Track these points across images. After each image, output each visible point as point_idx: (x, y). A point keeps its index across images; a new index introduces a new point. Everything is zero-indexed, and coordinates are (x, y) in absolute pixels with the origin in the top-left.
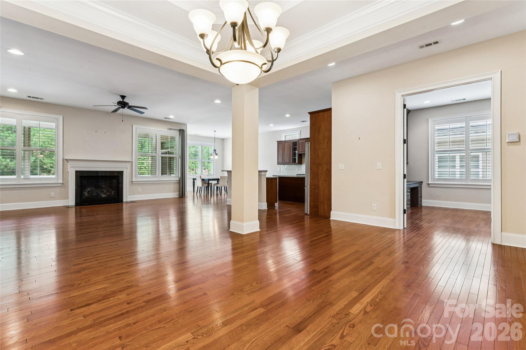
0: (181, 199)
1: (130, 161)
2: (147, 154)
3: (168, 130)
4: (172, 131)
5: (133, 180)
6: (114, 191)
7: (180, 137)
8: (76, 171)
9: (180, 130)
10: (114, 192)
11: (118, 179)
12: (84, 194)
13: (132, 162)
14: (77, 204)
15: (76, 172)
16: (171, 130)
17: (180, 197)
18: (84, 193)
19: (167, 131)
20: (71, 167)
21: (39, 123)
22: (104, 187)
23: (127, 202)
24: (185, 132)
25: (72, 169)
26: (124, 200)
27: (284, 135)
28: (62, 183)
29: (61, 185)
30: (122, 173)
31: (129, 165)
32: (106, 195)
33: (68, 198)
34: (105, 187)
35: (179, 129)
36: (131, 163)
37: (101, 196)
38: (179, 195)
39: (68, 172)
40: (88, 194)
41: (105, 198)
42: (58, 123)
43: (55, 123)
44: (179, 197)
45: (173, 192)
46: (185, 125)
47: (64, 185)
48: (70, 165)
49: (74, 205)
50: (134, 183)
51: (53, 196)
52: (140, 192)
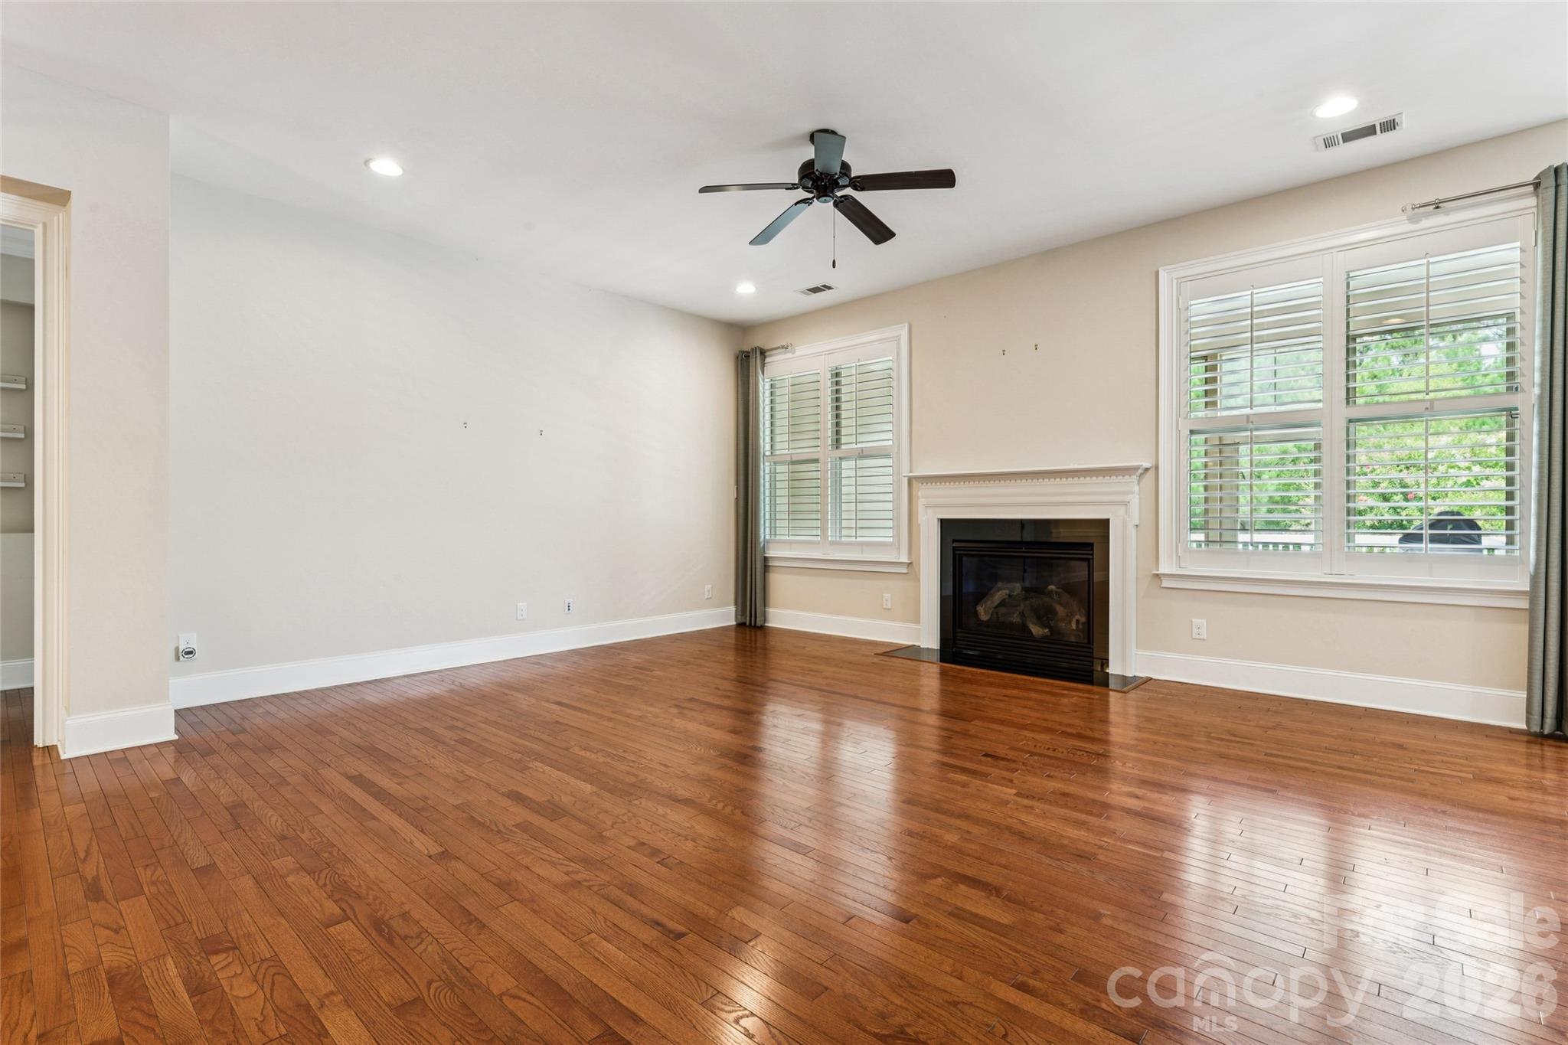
0: (1542, 753)
1: (1136, 468)
2: (1248, 416)
5: (1164, 569)
6: (1076, 615)
8: (942, 520)
9: (1537, 185)
10: (1076, 620)
11: (1090, 559)
12: (978, 612)
14: (945, 652)
15: (945, 522)
16: (1447, 212)
17: (1535, 736)
18: (976, 609)
19: (1411, 227)
22: (1052, 591)
25: (930, 511)
26: (1114, 669)
28: (910, 564)
29: (904, 570)
30: (1103, 528)
32: (1044, 626)
33: (920, 622)
34: (1058, 592)
37: (1028, 632)
38: (1528, 716)
39: (920, 525)
40: (992, 614)
47: (911, 570)
48: (925, 497)
49: (936, 648)
50: (1166, 583)
51: (889, 606)
52: (1203, 639)
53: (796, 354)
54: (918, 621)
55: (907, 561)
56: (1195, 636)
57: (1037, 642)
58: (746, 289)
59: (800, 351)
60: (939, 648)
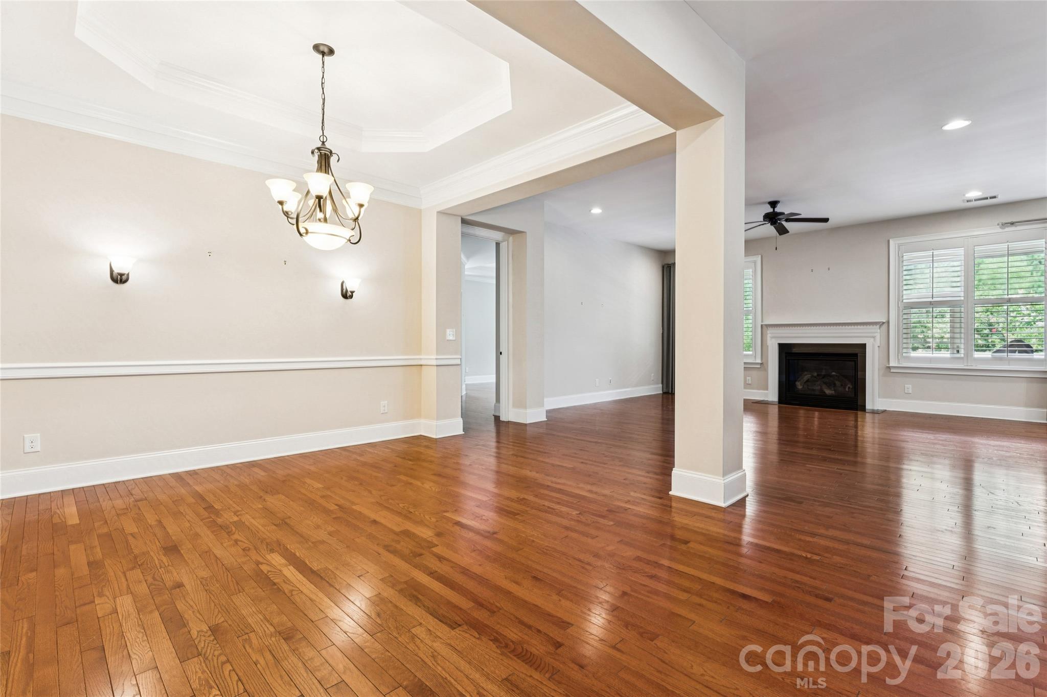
1: (882, 322)
5: (892, 365)
6: (848, 386)
8: (779, 344)
11: (856, 359)
12: (796, 385)
14: (781, 401)
16: (1016, 226)
18: (796, 383)
19: (1001, 231)
20: (772, 338)
23: (874, 412)
25: (773, 340)
26: (869, 406)
28: (761, 364)
29: (759, 366)
31: (880, 330)
32: (832, 391)
33: (767, 389)
34: (836, 376)
37: (825, 393)
39: (769, 345)
40: (803, 386)
41: (832, 395)
44: (1045, 422)
45: (1026, 406)
47: (763, 366)
48: (770, 333)
49: (776, 400)
50: (892, 370)
51: (750, 382)
52: (910, 393)
55: (760, 362)
56: (906, 392)
57: (829, 396)
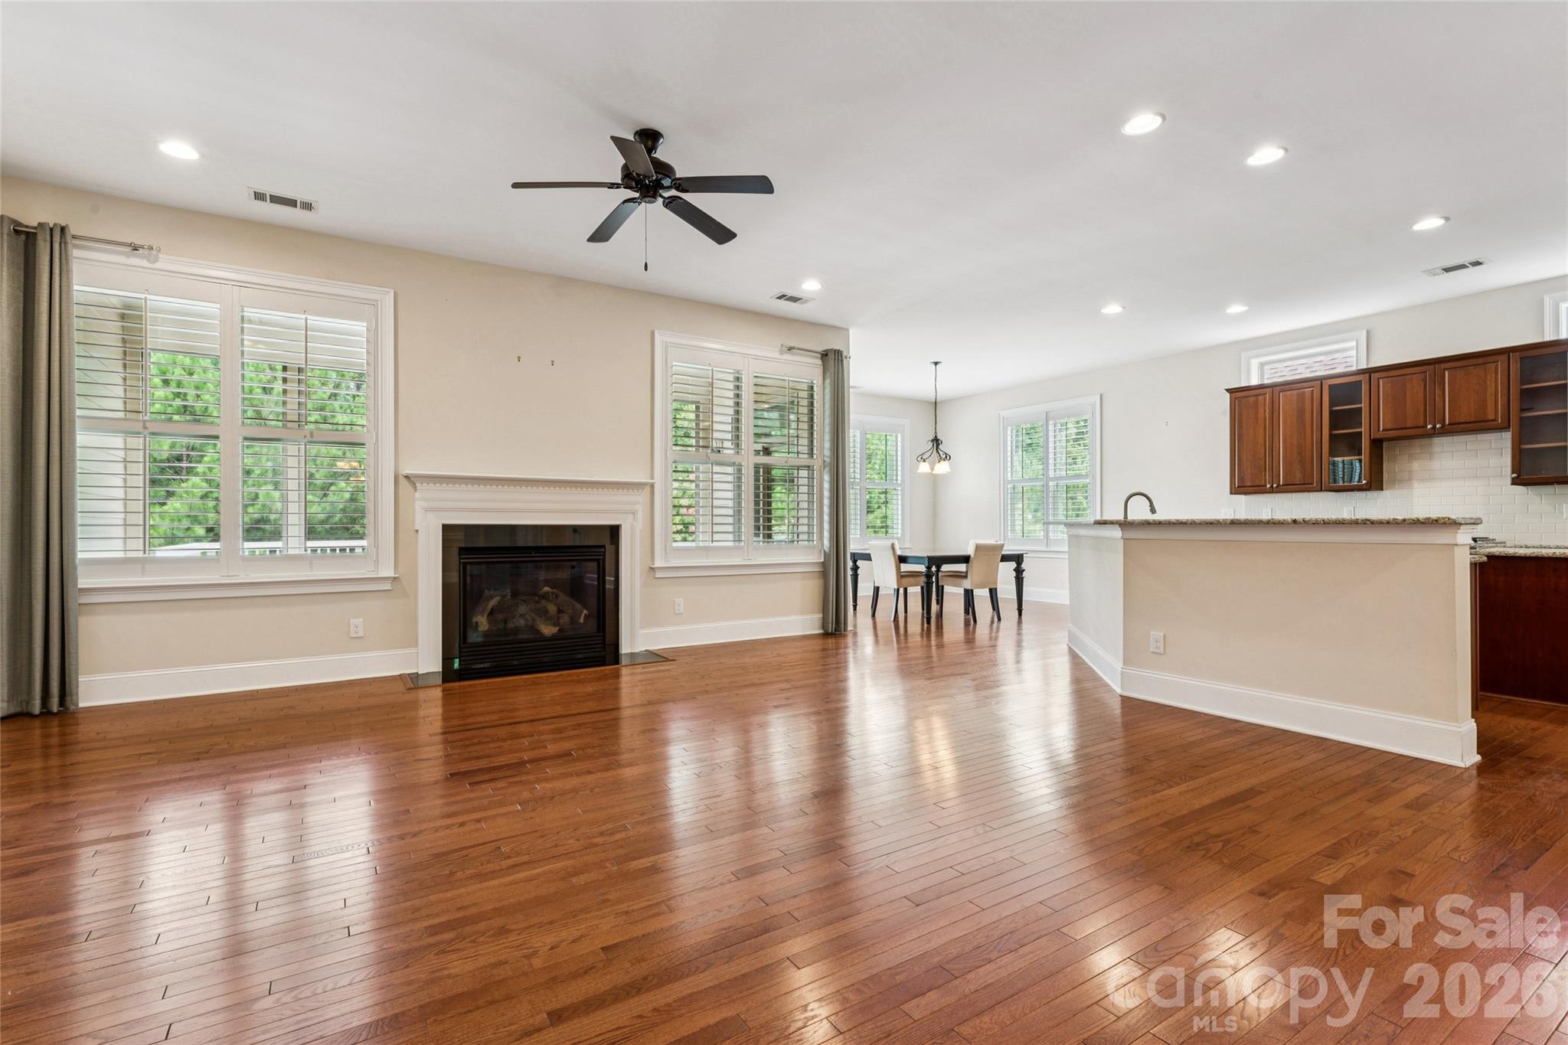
0: (831, 641)
1: (645, 484)
3: (781, 352)
4: (797, 358)
5: (658, 564)
6: (585, 612)
7: (828, 381)
8: (444, 526)
9: (825, 355)
10: (585, 615)
11: (601, 557)
12: (477, 623)
13: (652, 486)
14: (448, 675)
15: (447, 529)
17: (826, 635)
18: (474, 620)
19: (779, 356)
20: (428, 510)
21: (306, 320)
22: (548, 593)
23: (633, 659)
24: (844, 359)
25: (431, 516)
27: (1255, 363)
28: (394, 580)
29: (387, 587)
30: (613, 532)
31: (640, 499)
32: (555, 625)
33: (416, 645)
34: (553, 593)
35: (821, 348)
36: (647, 489)
37: (538, 632)
38: (824, 626)
39: (417, 531)
40: (490, 622)
41: (554, 638)
42: (377, 321)
43: (365, 324)
44: (822, 631)
45: (801, 613)
46: (842, 331)
47: (399, 586)
48: (422, 499)
49: (438, 670)
50: (658, 575)
51: (361, 634)
52: (682, 613)
53: (157, 265)
54: (415, 643)
55: (392, 574)
56: (677, 612)
57: (548, 640)
58: (179, 150)
59: (164, 262)
60: (441, 670)
